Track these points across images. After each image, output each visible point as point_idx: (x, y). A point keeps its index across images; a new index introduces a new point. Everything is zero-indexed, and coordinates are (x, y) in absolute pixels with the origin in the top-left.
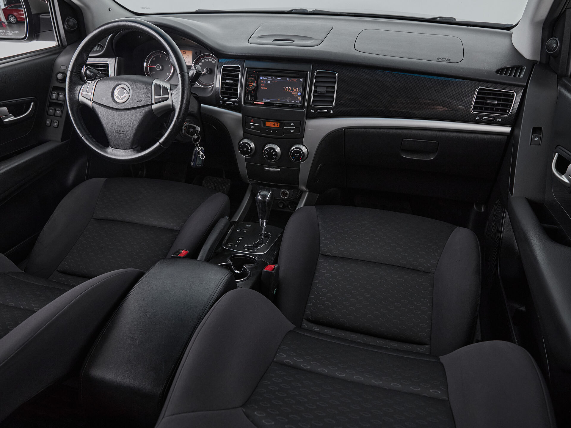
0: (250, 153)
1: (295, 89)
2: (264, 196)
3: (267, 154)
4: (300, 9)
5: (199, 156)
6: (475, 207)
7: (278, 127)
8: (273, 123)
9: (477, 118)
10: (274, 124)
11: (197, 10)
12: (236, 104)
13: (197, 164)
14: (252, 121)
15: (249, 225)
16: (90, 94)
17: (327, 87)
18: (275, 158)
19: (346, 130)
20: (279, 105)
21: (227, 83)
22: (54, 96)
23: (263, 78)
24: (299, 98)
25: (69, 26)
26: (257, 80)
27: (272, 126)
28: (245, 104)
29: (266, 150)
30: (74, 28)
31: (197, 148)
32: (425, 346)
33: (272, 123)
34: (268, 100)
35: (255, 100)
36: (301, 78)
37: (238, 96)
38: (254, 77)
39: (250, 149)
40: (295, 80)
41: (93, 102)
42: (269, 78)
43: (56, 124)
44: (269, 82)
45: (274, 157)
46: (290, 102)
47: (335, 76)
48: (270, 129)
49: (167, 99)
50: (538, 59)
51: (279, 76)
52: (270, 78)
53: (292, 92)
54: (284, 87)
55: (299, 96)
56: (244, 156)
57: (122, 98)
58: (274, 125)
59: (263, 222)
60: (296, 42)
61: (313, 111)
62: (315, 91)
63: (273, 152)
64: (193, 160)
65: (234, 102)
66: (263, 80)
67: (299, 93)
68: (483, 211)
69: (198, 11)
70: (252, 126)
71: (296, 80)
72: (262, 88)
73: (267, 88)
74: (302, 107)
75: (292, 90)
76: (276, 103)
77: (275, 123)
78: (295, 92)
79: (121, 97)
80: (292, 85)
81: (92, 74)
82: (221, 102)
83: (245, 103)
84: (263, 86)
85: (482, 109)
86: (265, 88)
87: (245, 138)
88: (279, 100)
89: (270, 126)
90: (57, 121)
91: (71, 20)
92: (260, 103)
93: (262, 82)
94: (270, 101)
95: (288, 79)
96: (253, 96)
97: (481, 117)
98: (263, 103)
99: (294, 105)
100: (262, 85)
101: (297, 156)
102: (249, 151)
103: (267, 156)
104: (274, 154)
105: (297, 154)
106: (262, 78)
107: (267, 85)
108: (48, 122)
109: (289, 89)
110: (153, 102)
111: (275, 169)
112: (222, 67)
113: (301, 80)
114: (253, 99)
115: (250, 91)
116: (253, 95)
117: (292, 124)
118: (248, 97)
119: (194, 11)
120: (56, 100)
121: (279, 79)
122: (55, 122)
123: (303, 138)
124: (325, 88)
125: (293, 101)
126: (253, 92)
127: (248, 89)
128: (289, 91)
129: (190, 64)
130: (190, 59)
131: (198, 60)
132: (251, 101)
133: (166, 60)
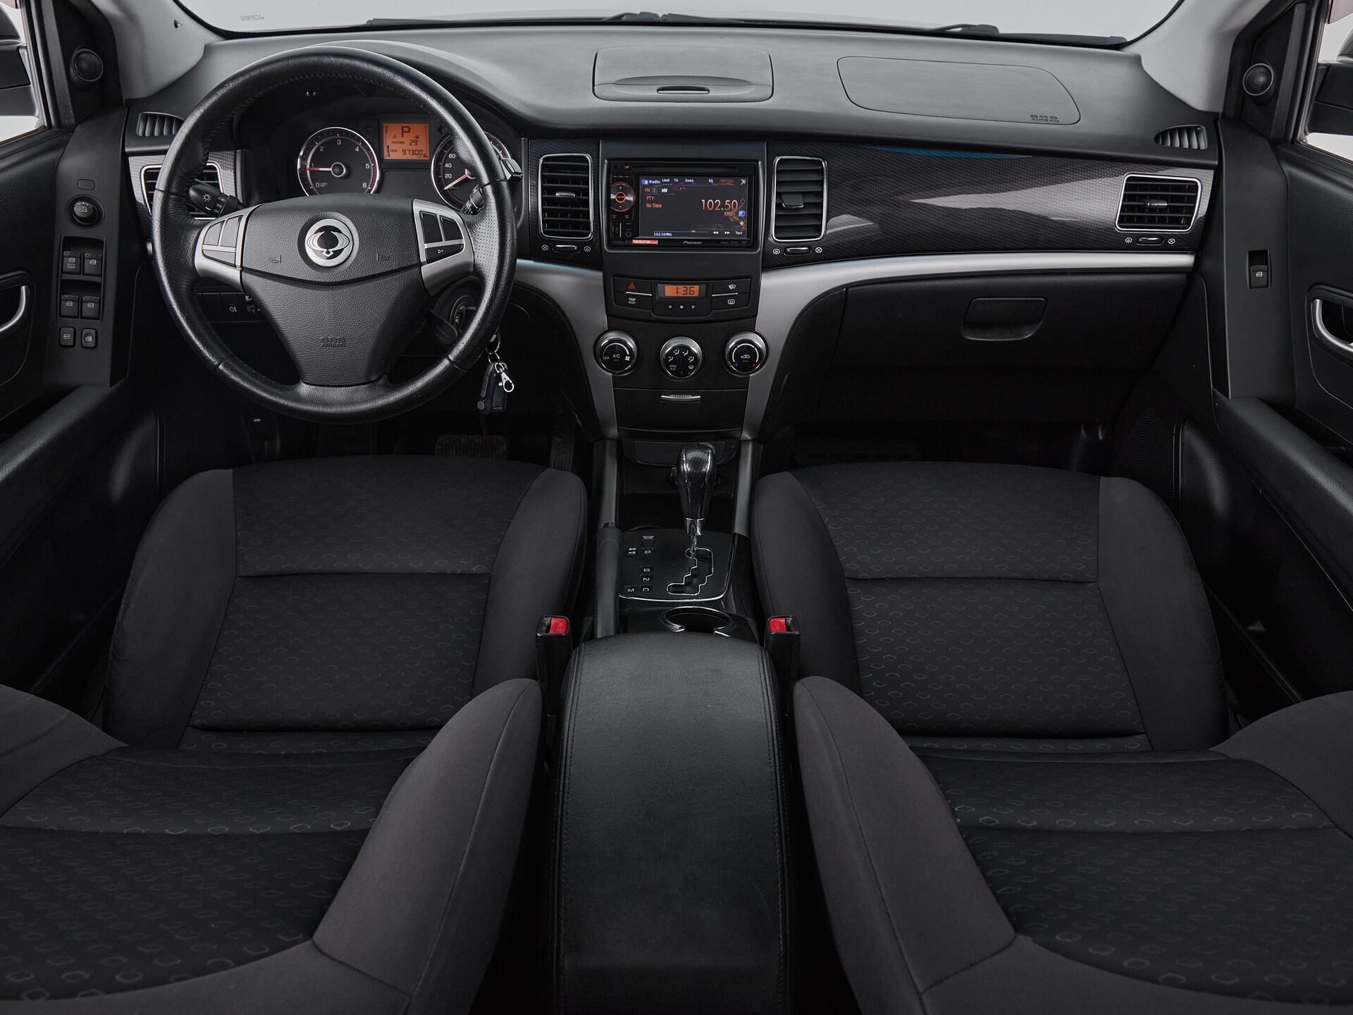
0: (628, 363)
1: (730, 203)
2: (697, 463)
3: (672, 362)
4: (641, 13)
5: (500, 384)
6: (1083, 431)
7: (696, 294)
8: (681, 288)
9: (1129, 240)
10: (685, 289)
11: (372, 19)
12: (587, 249)
13: (493, 405)
14: (632, 286)
15: (651, 537)
16: (233, 250)
17: (804, 194)
18: (692, 371)
19: (850, 289)
20: (695, 243)
21: (559, 198)
22: (71, 263)
23: (650, 182)
24: (742, 223)
25: (80, 71)
26: (636, 189)
27: (680, 295)
28: (609, 248)
29: (671, 353)
30: (97, 77)
31: (493, 366)
32: (1137, 737)
33: (679, 287)
34: (668, 234)
35: (636, 236)
36: (743, 177)
37: (589, 229)
38: (630, 182)
39: (628, 356)
40: (729, 182)
41: (243, 269)
42: (665, 180)
43: (90, 339)
44: (665, 190)
45: (691, 368)
46: (721, 234)
47: (820, 168)
48: (676, 301)
49: (458, 249)
50: (1219, 109)
51: (690, 176)
52: (668, 180)
53: (724, 211)
54: (703, 201)
55: (741, 218)
56: (611, 375)
57: (332, 253)
58: (685, 292)
59: (693, 523)
60: (714, 93)
61: (776, 252)
62: (778, 206)
63: (688, 356)
64: (484, 395)
65: (581, 245)
66: (650, 186)
67: (741, 213)
68: (1101, 438)
69: (375, 23)
70: (632, 299)
71: (731, 183)
72: (648, 206)
73: (661, 206)
74: (753, 244)
75: (723, 205)
76: (689, 240)
77: (688, 287)
78: (731, 210)
79: (328, 252)
80: (723, 194)
81: (207, 197)
82: (545, 247)
83: (611, 246)
84: (651, 202)
85: (1139, 222)
86: (657, 206)
87: (610, 329)
88: (693, 231)
89: (677, 295)
90: (93, 332)
91: (84, 55)
92: (648, 242)
93: (648, 190)
94: (671, 235)
95: (711, 181)
96: (628, 227)
97: (1136, 237)
98: (656, 242)
99: (731, 242)
100: (647, 197)
101: (747, 361)
102: (627, 358)
103: (673, 367)
104: (692, 360)
105: (746, 356)
106: (646, 182)
107: (660, 197)
108: (67, 337)
109: (716, 205)
110: (423, 258)
111: (690, 397)
112: (541, 161)
113: (744, 182)
114: (629, 234)
115: (621, 216)
116: (630, 224)
117: (731, 287)
118: (617, 229)
119: (362, 22)
120: (80, 274)
121: (691, 181)
122: (87, 334)
123: (756, 316)
124: (801, 196)
125: (728, 233)
126: (627, 217)
127: (615, 211)
128: (716, 209)
129: (424, 156)
130: (423, 146)
131: (445, 147)
132: (624, 239)
133: (357, 149)
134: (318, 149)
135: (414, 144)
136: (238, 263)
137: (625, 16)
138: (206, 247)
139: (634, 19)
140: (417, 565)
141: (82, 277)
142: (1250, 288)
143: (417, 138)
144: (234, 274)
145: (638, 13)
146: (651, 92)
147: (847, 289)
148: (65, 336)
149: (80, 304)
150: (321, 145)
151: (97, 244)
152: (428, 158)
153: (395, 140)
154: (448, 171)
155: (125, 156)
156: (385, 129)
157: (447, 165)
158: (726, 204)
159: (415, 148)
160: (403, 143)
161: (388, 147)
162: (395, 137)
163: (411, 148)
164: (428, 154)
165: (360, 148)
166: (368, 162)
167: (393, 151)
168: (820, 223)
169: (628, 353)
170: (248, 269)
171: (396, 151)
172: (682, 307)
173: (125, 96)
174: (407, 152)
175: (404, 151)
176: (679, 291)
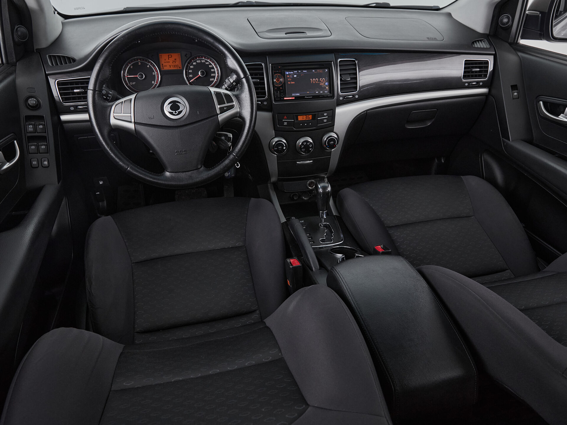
0: (285, 150)
1: (322, 80)
2: (324, 188)
3: (303, 148)
6: (436, 160)
7: (311, 119)
8: (305, 117)
9: (466, 84)
10: (306, 117)
11: (126, 7)
12: (265, 103)
13: (232, 174)
14: (285, 117)
15: (303, 221)
16: (129, 115)
17: (350, 74)
18: (311, 150)
19: (368, 112)
20: (310, 97)
22: (30, 128)
23: (289, 73)
24: (327, 88)
25: (18, 36)
26: (284, 75)
27: (304, 119)
28: (275, 102)
29: (302, 144)
30: (26, 39)
33: (304, 116)
34: (298, 94)
35: (285, 96)
36: (326, 68)
37: (266, 95)
38: (281, 73)
39: (285, 147)
40: (321, 71)
41: (135, 123)
42: (295, 72)
43: (45, 163)
44: (295, 76)
45: (310, 149)
46: (319, 92)
47: (354, 63)
48: (303, 122)
50: (488, 33)
51: (305, 69)
52: (296, 72)
53: (320, 83)
54: (311, 79)
55: (327, 86)
56: (276, 155)
57: (177, 113)
58: (306, 118)
59: (323, 213)
60: (309, 34)
61: (341, 98)
62: (341, 80)
63: (309, 145)
65: (262, 102)
66: (289, 74)
67: (326, 83)
68: (443, 162)
69: (127, 10)
70: (285, 123)
71: (322, 71)
72: (289, 83)
73: (294, 83)
74: (333, 97)
75: (319, 81)
76: (307, 96)
77: (307, 116)
78: (322, 82)
79: (176, 113)
80: (319, 76)
81: (104, 92)
83: (275, 101)
84: (290, 81)
85: (470, 77)
86: (293, 83)
87: (276, 137)
88: (308, 92)
89: (303, 120)
90: (47, 159)
91: (19, 28)
92: (291, 98)
93: (289, 76)
94: (299, 94)
95: (314, 71)
96: (282, 92)
97: (469, 83)
98: (294, 98)
99: (324, 96)
100: (288, 80)
101: (332, 144)
102: (284, 148)
103: (303, 150)
104: (311, 146)
105: (332, 142)
106: (287, 73)
107: (293, 79)
109: (316, 81)
110: (218, 112)
111: (308, 162)
113: (327, 70)
114: (282, 96)
115: (279, 88)
117: (325, 114)
118: (277, 94)
121: (305, 71)
122: (45, 161)
123: (334, 126)
124: (348, 75)
125: (322, 92)
126: (281, 88)
127: (276, 86)
128: (317, 82)
129: (179, 68)
130: (178, 63)
131: (189, 63)
132: (280, 98)
133: (148, 66)
134: (130, 67)
135: (174, 62)
136: (133, 120)
137: (240, 3)
138: (115, 114)
139: (245, 4)
140: (211, 247)
141: (36, 134)
142: (513, 99)
143: (175, 60)
144: (132, 126)
145: (246, 1)
146: (283, 35)
147: (367, 112)
148: (34, 163)
149: (38, 147)
150: (131, 65)
151: (41, 118)
152: (181, 69)
153: (165, 61)
154: (190, 73)
155: (47, 76)
156: (160, 57)
157: (190, 71)
158: (320, 80)
159: (175, 64)
160: (169, 62)
161: (162, 64)
162: (165, 60)
163: (173, 64)
164: (181, 67)
165: (149, 66)
166: (154, 72)
167: (165, 66)
168: (356, 86)
170: (137, 123)
171: (166, 66)
172: (306, 124)
173: (36, 47)
174: (171, 66)
175: (170, 66)
176: (304, 118)
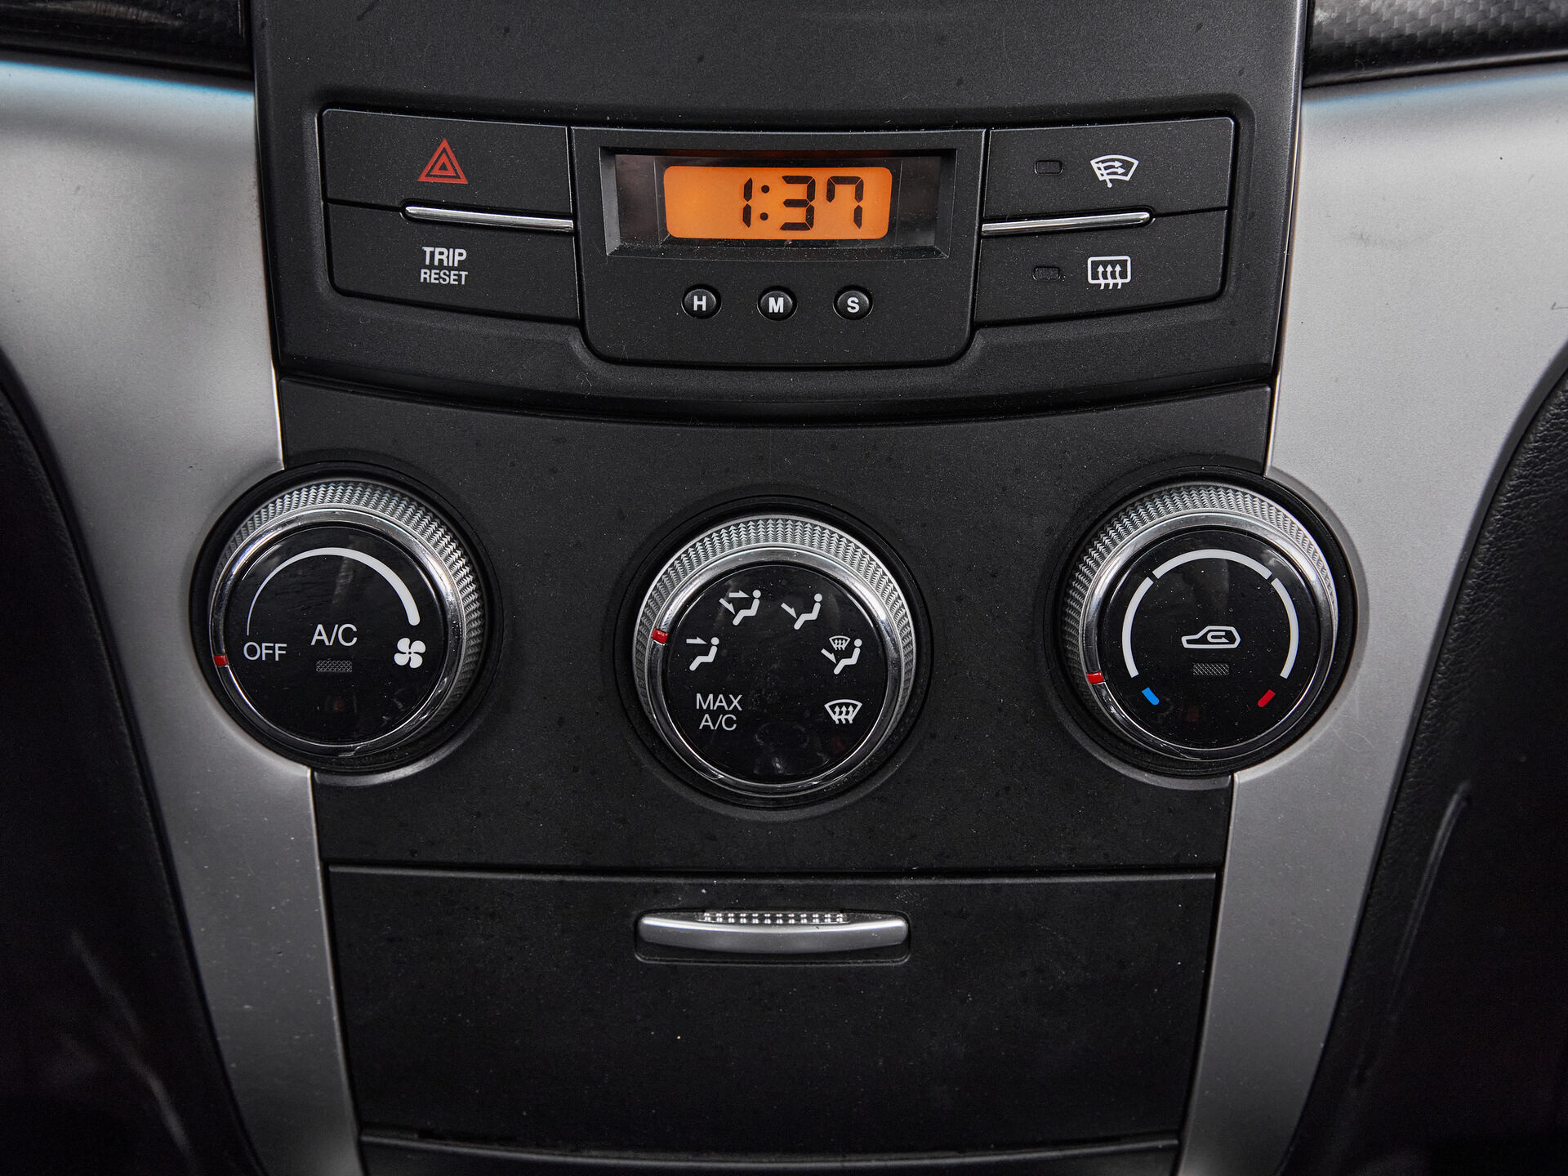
3: (711, 679)
7: (875, 225)
10: (799, 192)
18: (849, 735)
33: (762, 176)
39: (414, 634)
56: (305, 772)
58: (798, 215)
70: (442, 254)
77: (821, 176)
87: (303, 461)
101: (1222, 670)
104: (843, 659)
111: (834, 927)
123: (1267, 374)
169: (414, 618)
172: (776, 305)
176: (759, 203)
